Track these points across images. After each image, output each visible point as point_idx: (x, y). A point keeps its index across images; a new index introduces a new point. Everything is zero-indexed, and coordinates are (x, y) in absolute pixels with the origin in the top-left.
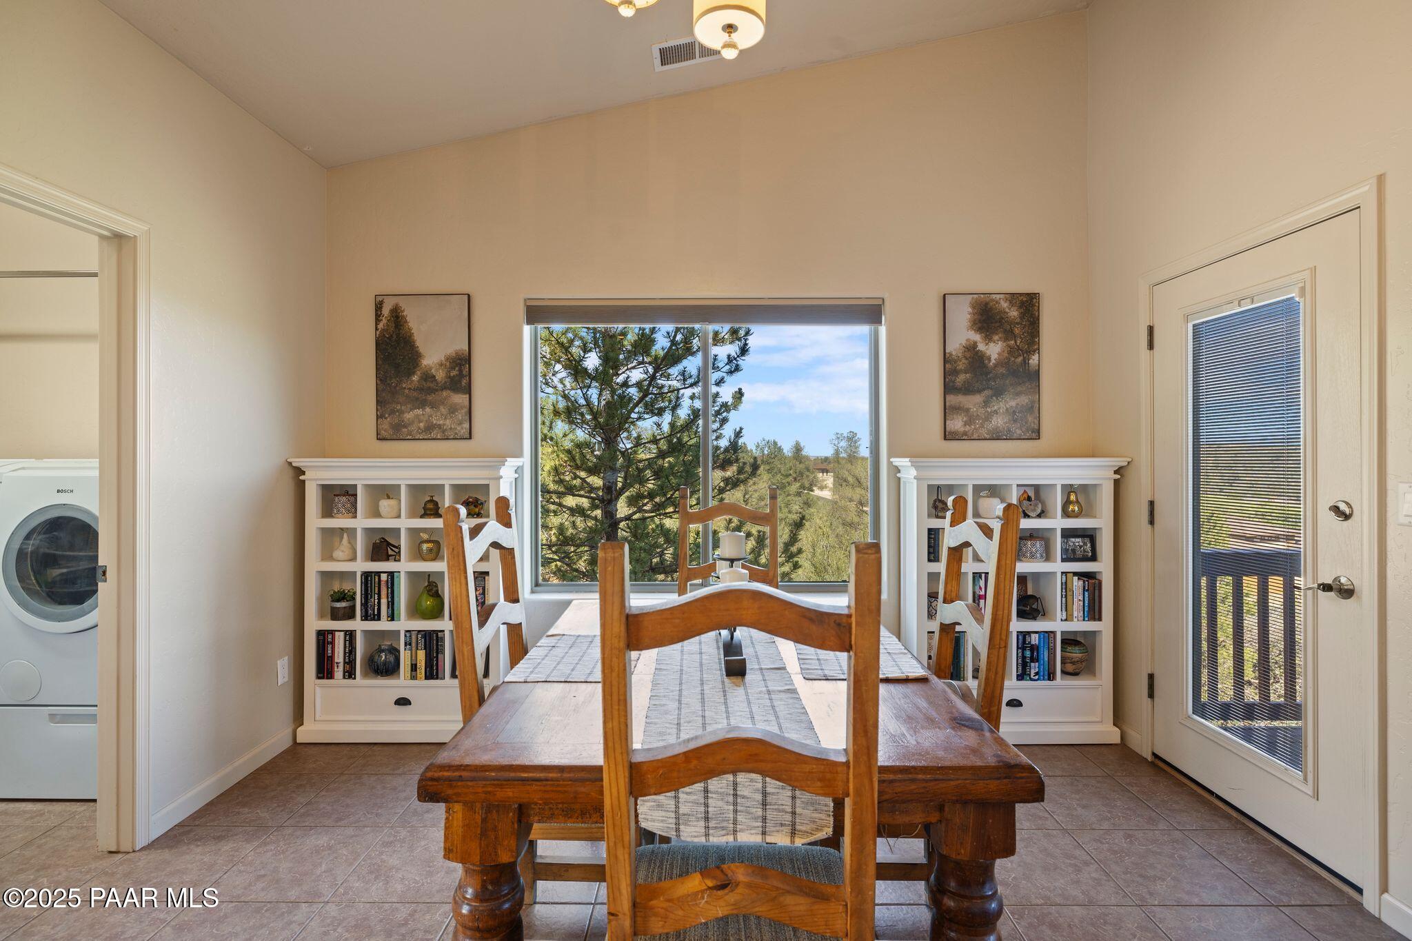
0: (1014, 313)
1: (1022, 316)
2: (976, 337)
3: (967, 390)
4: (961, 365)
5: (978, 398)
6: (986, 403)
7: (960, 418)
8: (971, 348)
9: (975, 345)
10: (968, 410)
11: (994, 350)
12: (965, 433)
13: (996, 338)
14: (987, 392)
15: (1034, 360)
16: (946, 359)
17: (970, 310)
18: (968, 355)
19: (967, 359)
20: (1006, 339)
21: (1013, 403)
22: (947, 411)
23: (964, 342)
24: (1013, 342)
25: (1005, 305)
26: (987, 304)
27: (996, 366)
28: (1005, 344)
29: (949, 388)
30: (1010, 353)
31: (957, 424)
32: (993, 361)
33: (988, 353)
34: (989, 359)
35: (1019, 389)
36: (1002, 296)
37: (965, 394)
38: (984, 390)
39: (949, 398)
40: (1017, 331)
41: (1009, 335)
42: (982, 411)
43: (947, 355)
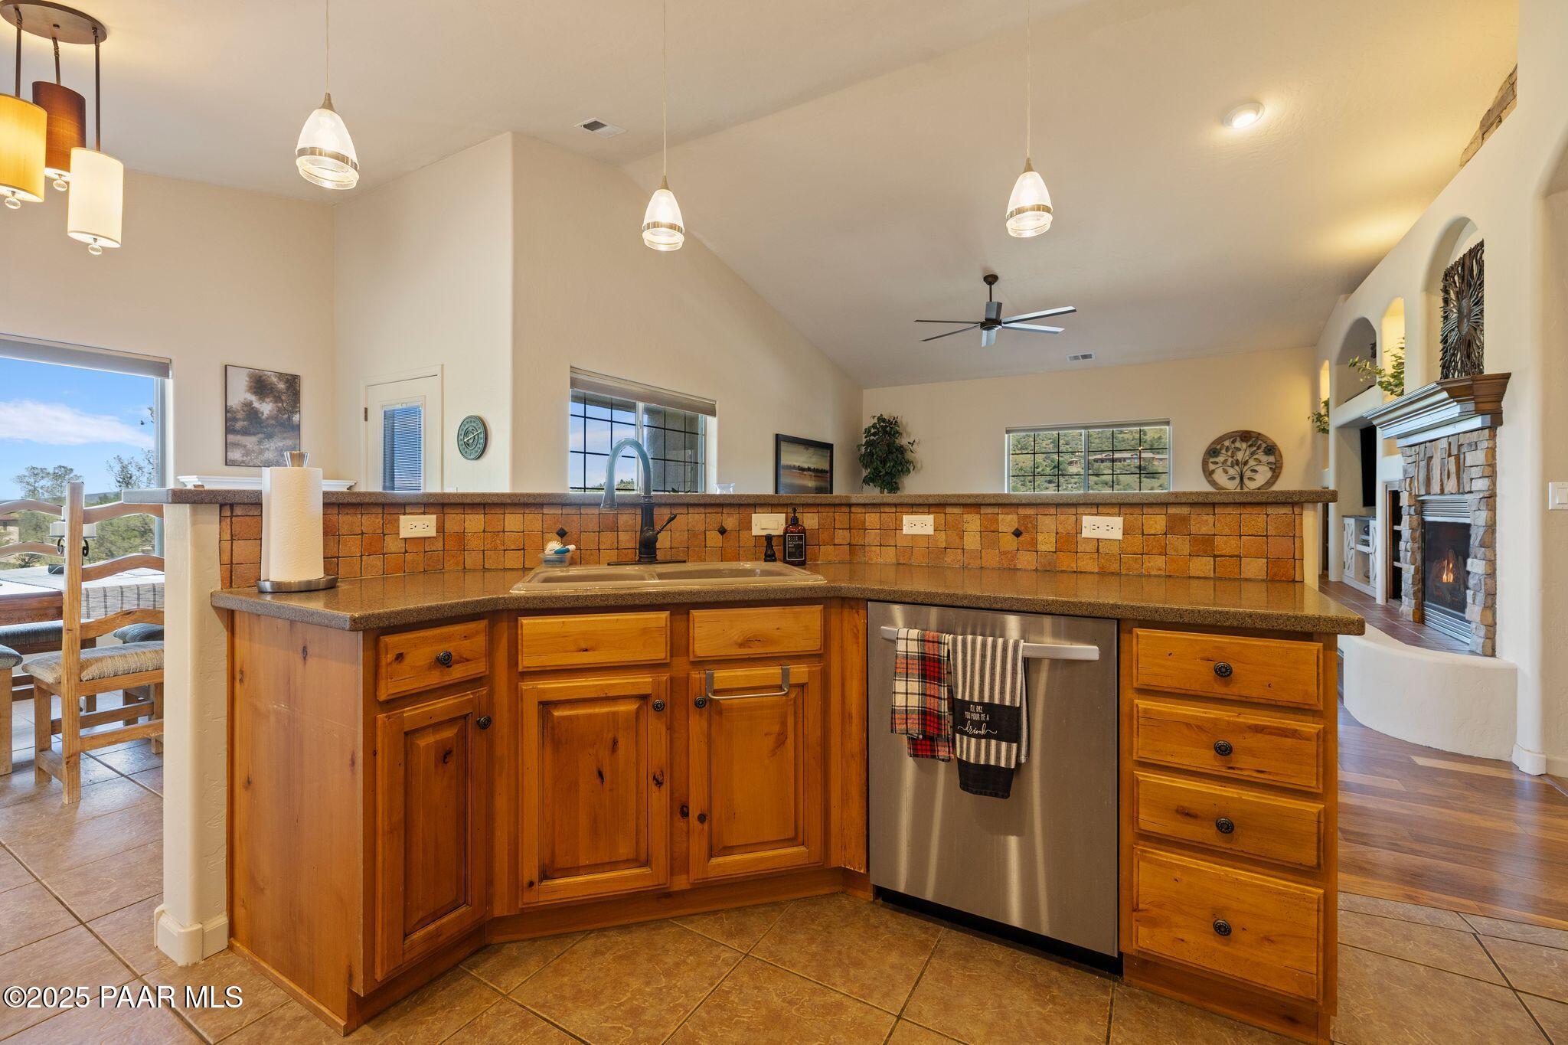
0: (282, 386)
1: (288, 388)
2: (253, 398)
3: (245, 432)
4: (240, 415)
5: (254, 439)
6: (260, 442)
7: (239, 451)
8: (248, 405)
9: (251, 403)
10: (245, 446)
11: (266, 408)
12: (243, 462)
13: (268, 400)
14: (261, 436)
15: (296, 418)
16: (227, 410)
17: (248, 379)
18: (245, 409)
19: (244, 411)
20: (276, 402)
21: (281, 444)
22: (227, 446)
23: (242, 400)
24: (280, 404)
25: (274, 380)
26: (260, 377)
27: (267, 419)
28: (274, 405)
29: (229, 430)
30: (278, 411)
31: (236, 455)
32: (265, 415)
33: (262, 410)
34: (262, 413)
35: (285, 435)
36: (273, 373)
37: (242, 435)
38: (258, 433)
39: (230, 437)
40: (283, 398)
41: (277, 399)
42: (256, 448)
43: (228, 408)
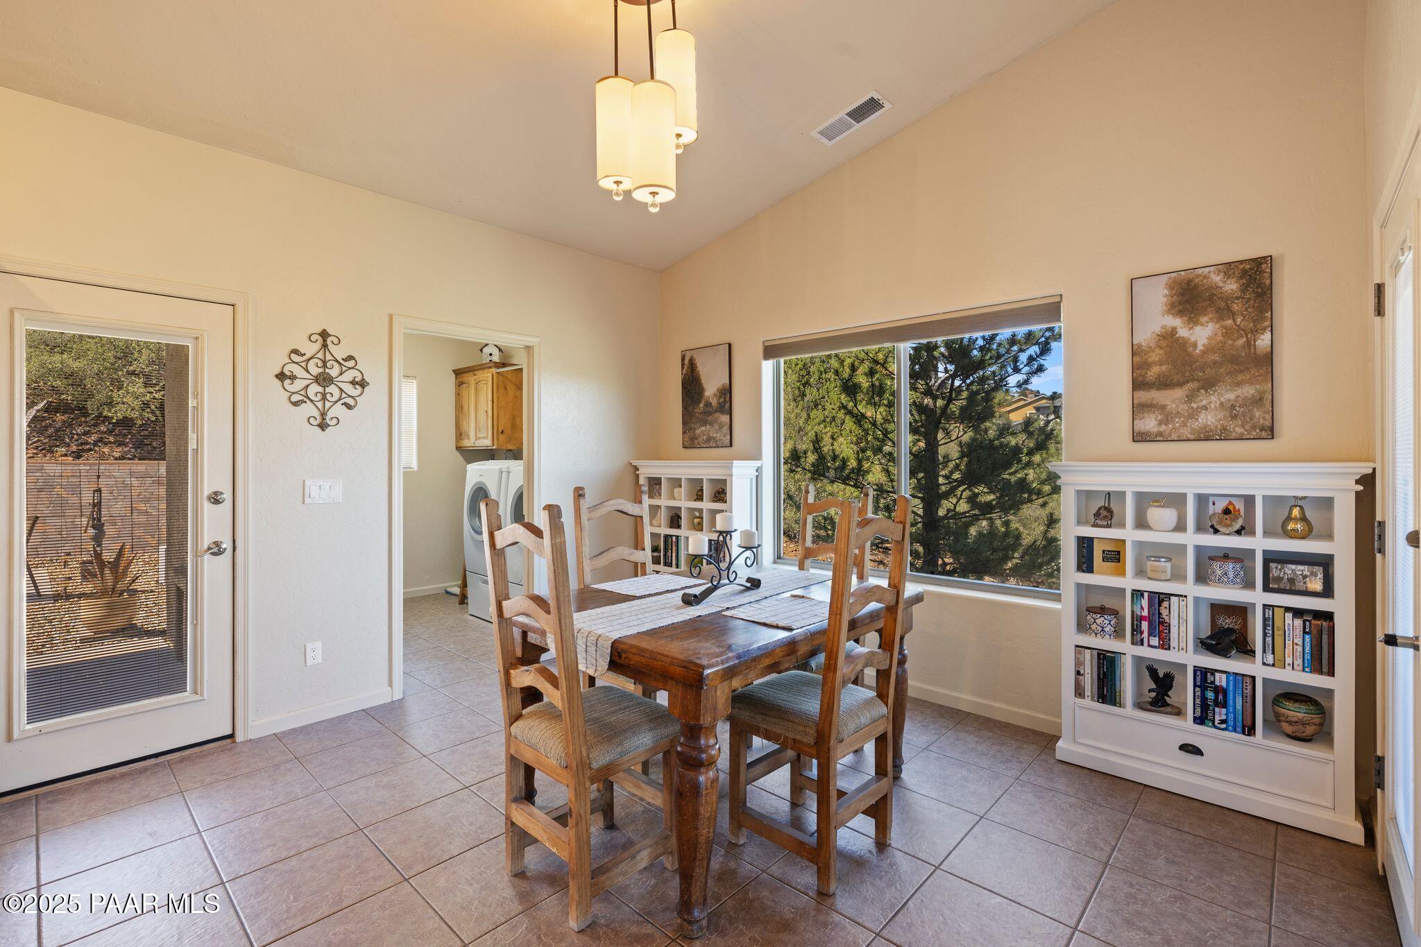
0: (1232, 286)
1: (1244, 289)
2: (1176, 322)
3: (1164, 383)
4: (1154, 357)
5: (1179, 393)
6: (1190, 398)
7: (1153, 417)
8: (1169, 336)
9: (1174, 331)
10: (1163, 407)
11: (1202, 334)
12: (1160, 434)
13: (1204, 319)
14: (1191, 385)
15: (1264, 341)
16: (1135, 351)
17: (1166, 292)
18: (1163, 344)
19: (1162, 348)
20: (1220, 319)
21: (1231, 396)
22: (1138, 409)
23: (1158, 330)
24: (1230, 322)
25: (1217, 279)
26: (1189, 282)
27: (1204, 353)
28: (1218, 326)
29: (1138, 384)
30: (1225, 335)
31: (1149, 423)
32: (1200, 348)
33: (1193, 339)
34: (1195, 345)
35: (1240, 377)
36: (1212, 269)
37: (1159, 389)
38: (1187, 382)
39: (1137, 394)
40: (1235, 307)
41: (1224, 311)
42: (1185, 407)
43: (1135, 347)
